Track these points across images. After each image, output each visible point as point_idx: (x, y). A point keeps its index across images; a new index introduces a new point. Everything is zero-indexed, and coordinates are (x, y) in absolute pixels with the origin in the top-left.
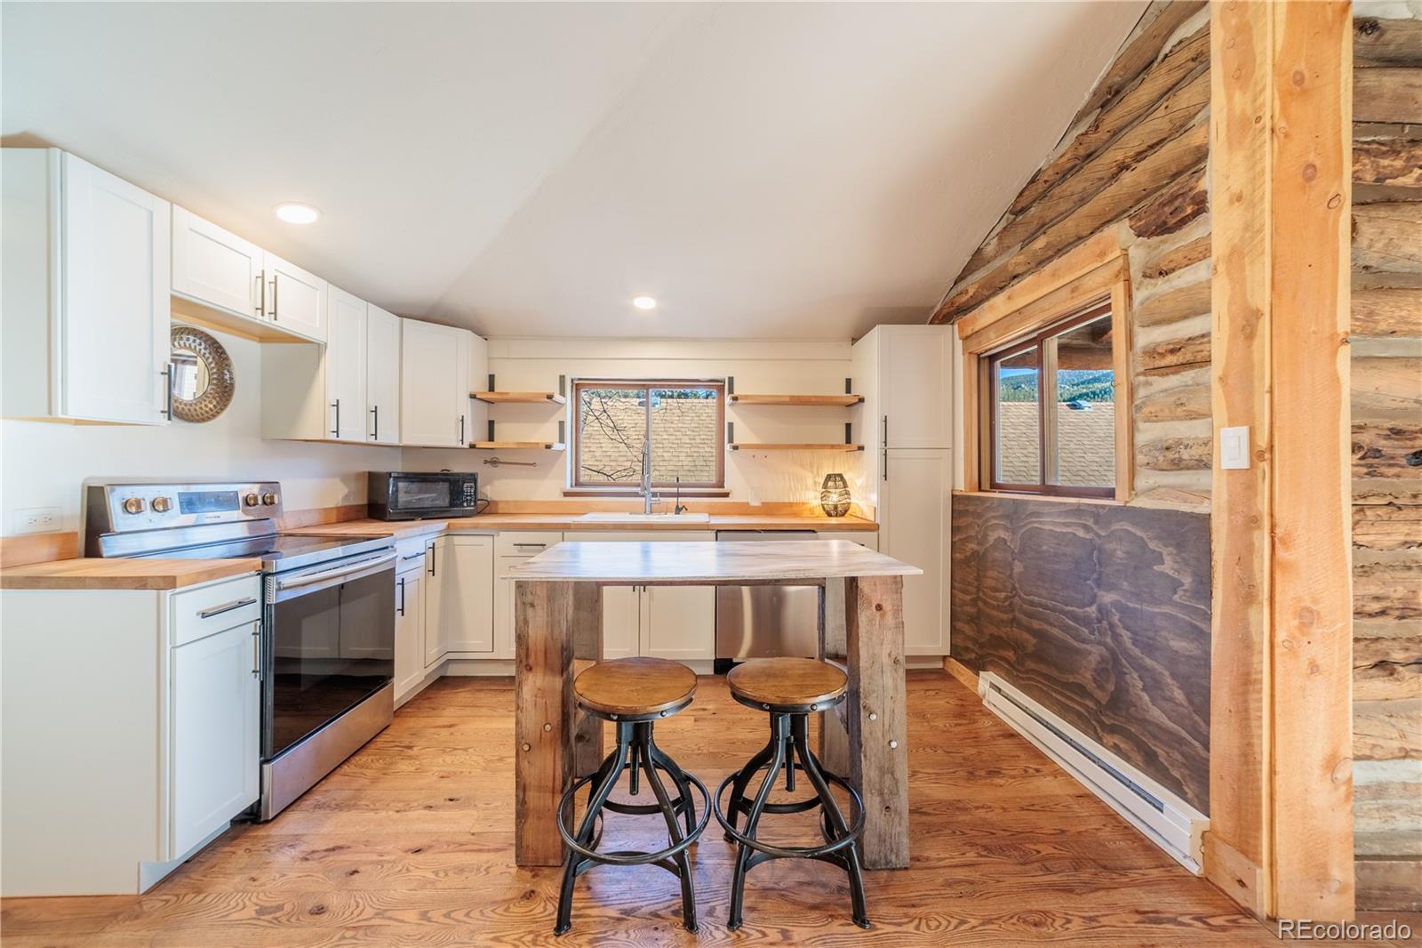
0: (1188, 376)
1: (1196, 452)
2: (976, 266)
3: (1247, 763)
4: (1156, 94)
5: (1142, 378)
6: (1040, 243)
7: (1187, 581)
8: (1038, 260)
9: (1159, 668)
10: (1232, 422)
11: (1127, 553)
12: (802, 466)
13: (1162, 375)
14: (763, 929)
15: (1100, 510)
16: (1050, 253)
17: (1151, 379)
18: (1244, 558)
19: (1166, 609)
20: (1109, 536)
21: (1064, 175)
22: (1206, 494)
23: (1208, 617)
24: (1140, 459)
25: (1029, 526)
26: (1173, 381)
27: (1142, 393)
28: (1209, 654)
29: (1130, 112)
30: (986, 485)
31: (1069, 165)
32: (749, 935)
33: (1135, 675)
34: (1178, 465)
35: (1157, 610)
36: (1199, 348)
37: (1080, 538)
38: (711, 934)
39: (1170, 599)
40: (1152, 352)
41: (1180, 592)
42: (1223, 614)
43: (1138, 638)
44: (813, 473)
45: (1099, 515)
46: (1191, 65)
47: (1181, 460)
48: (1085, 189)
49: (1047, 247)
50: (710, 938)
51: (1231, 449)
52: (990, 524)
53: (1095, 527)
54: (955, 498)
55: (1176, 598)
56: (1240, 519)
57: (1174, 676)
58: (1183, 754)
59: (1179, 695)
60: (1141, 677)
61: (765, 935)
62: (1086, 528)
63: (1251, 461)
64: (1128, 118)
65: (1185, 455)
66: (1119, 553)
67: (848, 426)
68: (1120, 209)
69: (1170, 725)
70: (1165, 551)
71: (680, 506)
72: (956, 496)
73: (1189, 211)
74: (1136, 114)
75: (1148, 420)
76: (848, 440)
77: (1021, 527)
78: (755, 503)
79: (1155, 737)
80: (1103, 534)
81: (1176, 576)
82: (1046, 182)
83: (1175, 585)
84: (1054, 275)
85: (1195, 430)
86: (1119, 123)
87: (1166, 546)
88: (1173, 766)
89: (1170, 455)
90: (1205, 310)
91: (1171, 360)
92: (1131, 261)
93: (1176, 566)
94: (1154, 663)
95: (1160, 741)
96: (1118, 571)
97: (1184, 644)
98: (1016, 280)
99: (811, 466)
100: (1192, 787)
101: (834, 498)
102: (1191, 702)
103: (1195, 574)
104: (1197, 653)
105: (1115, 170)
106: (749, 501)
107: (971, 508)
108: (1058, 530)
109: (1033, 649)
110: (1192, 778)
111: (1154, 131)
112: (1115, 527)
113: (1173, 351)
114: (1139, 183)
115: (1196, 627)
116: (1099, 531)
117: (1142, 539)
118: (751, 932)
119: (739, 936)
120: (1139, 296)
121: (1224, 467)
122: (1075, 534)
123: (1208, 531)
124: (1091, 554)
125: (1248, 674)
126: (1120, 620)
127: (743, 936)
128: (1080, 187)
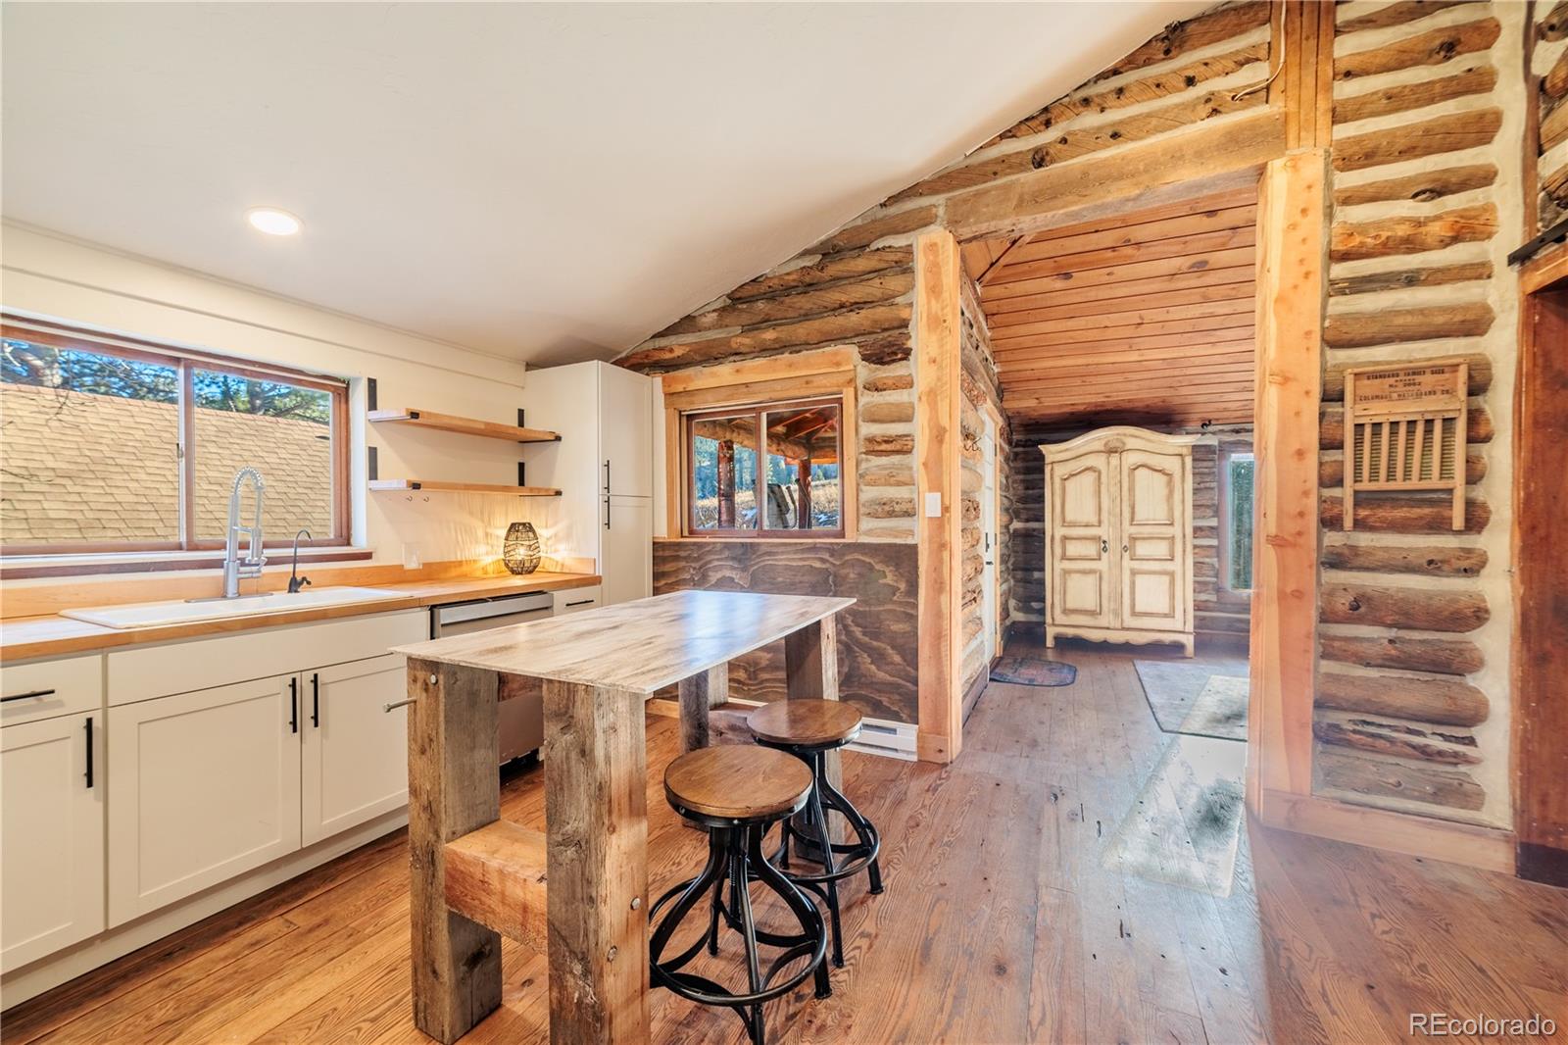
0: (896, 459)
1: (904, 507)
2: (684, 329)
3: (939, 683)
4: (868, 269)
5: (863, 456)
6: (769, 335)
7: (903, 586)
8: (764, 347)
9: (883, 645)
10: (931, 490)
11: (859, 574)
12: (471, 513)
13: (876, 456)
14: (853, 946)
15: (835, 547)
16: (777, 346)
17: (869, 457)
18: (937, 568)
19: (889, 607)
20: (843, 564)
21: (788, 290)
22: (911, 533)
23: (915, 606)
24: (862, 510)
25: (763, 564)
26: (884, 460)
27: (864, 466)
28: (917, 628)
29: (849, 271)
30: (686, 533)
31: (795, 284)
32: (854, 957)
33: (865, 656)
34: (891, 514)
35: (881, 608)
36: (906, 443)
37: (815, 568)
38: (839, 982)
39: (891, 600)
40: (871, 440)
41: (898, 594)
42: (926, 601)
43: (867, 630)
44: (483, 521)
45: (834, 549)
46: (893, 264)
47: (894, 511)
48: (811, 308)
49: (775, 340)
50: (843, 984)
51: (930, 505)
52: (711, 566)
53: (831, 559)
54: (657, 546)
55: (895, 598)
56: (936, 546)
57: (893, 648)
58: (899, 694)
59: (897, 659)
60: (869, 656)
61: (859, 948)
62: (823, 560)
63: (942, 513)
64: (845, 274)
65: (897, 508)
66: (852, 576)
67: (521, 466)
68: (843, 336)
69: (889, 678)
70: (887, 570)
71: (299, 578)
72: (658, 543)
73: (899, 356)
74: (852, 274)
75: (868, 484)
76: (522, 482)
77: (752, 566)
78: (412, 564)
79: (879, 691)
80: (838, 563)
81: (895, 584)
82: (770, 287)
83: (895, 590)
84: (790, 366)
85: (901, 493)
86: (839, 274)
87: (888, 566)
88: (893, 704)
89: (887, 508)
90: (908, 419)
91: (884, 447)
92: (858, 375)
93: (895, 578)
94: (879, 644)
95: (884, 692)
96: (851, 588)
97: (901, 626)
98: (737, 358)
99: (482, 513)
100: (906, 711)
101: (521, 553)
102: (905, 661)
103: (907, 581)
104: (909, 629)
105: (837, 306)
106: (403, 563)
107: (683, 554)
108: (794, 564)
109: (768, 662)
110: (905, 706)
111: (871, 294)
112: (847, 558)
113: (886, 442)
114: (862, 325)
115: (907, 614)
116: (835, 562)
117: (870, 563)
118: (852, 954)
119: (851, 964)
120: (862, 401)
121: (928, 515)
122: (811, 566)
123: (916, 553)
124: (827, 579)
125: (940, 633)
126: (853, 621)
127: (853, 961)
128: (808, 306)
